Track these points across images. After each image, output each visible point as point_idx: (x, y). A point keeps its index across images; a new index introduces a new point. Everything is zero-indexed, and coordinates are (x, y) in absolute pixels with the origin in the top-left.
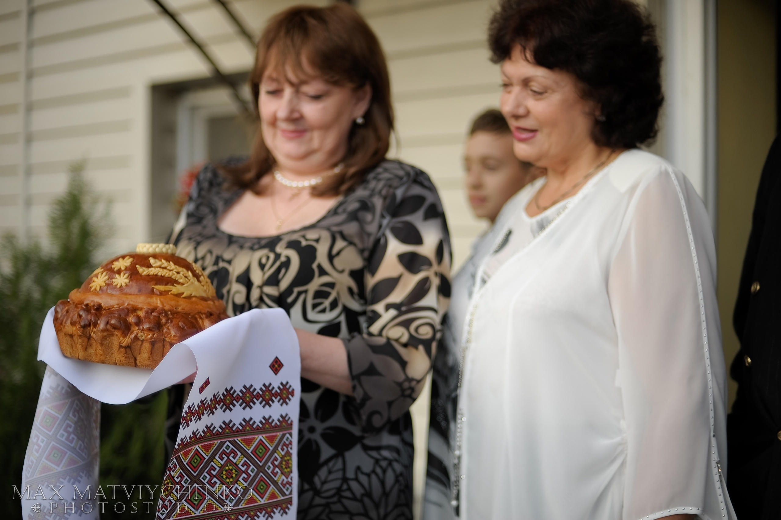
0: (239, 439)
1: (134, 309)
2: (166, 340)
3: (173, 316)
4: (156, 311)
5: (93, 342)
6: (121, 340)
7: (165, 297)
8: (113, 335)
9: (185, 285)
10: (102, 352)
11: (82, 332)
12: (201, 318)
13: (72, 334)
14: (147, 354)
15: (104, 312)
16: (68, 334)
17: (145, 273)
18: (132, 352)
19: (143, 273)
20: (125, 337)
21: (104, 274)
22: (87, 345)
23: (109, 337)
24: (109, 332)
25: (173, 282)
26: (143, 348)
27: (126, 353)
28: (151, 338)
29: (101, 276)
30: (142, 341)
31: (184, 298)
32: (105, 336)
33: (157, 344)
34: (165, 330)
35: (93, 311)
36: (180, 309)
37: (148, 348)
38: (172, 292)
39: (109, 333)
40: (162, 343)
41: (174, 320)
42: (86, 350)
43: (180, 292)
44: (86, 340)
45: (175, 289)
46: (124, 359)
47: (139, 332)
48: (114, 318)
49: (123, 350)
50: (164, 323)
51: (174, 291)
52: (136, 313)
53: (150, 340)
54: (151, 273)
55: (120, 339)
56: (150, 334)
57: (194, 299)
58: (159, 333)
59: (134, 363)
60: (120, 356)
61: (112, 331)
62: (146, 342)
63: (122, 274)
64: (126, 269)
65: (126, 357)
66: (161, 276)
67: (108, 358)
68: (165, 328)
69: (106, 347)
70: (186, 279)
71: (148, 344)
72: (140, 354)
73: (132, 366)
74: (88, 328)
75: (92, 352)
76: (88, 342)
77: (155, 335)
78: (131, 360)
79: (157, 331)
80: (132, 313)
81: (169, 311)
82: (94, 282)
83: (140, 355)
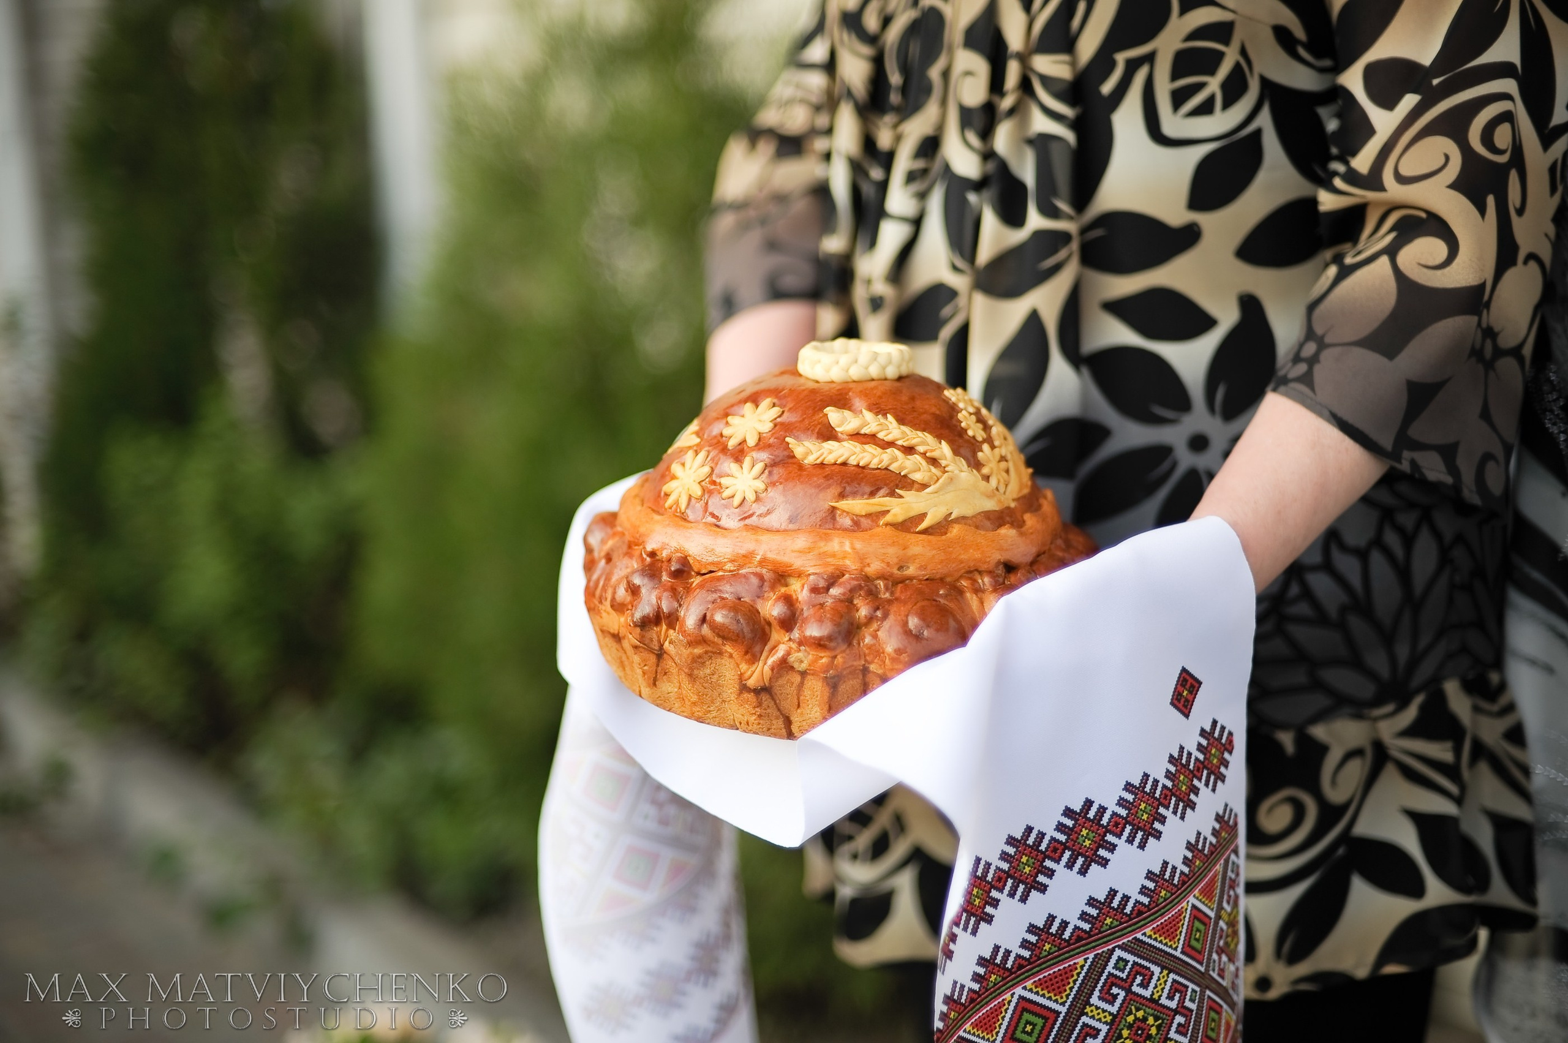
0: (1148, 931)
1: (781, 576)
2: (871, 669)
3: (892, 593)
4: (841, 580)
5: (669, 664)
6: (742, 671)
7: (866, 535)
8: (721, 653)
9: (928, 490)
10: (694, 698)
11: (638, 637)
12: (977, 591)
13: (619, 632)
14: (819, 710)
15: (696, 581)
16: (609, 633)
17: (810, 460)
18: (775, 703)
19: (805, 458)
20: (754, 663)
21: (702, 455)
22: (657, 672)
23: (711, 658)
24: (709, 645)
25: (895, 483)
26: (807, 692)
27: (760, 705)
28: (830, 665)
29: (694, 459)
30: (803, 674)
31: (925, 532)
32: (700, 657)
33: (844, 682)
34: (868, 640)
35: (665, 577)
36: (911, 570)
37: (819, 693)
38: (888, 518)
39: (710, 649)
40: (861, 677)
41: (894, 609)
42: (655, 684)
43: (913, 513)
44: (653, 659)
45: (900, 507)
46: (755, 720)
47: (790, 648)
48: (723, 607)
49: (751, 696)
50: (863, 620)
51: (895, 515)
52: (787, 585)
53: (824, 672)
54: (830, 459)
55: (740, 667)
56: (822, 657)
57: (955, 531)
58: (848, 651)
59: (784, 730)
60: (742, 711)
61: (717, 644)
62: (812, 677)
63: (747, 461)
64: (762, 444)
65: (760, 716)
66: (858, 466)
67: (714, 714)
68: (867, 635)
69: (706, 685)
70: (933, 469)
71: (820, 684)
72: (799, 706)
73: (781, 737)
74: (655, 628)
75: (670, 689)
76: (658, 665)
77: (839, 660)
78: (774, 722)
79: (844, 647)
80: (773, 588)
81: (878, 578)
82: (674, 477)
83: (799, 711)
